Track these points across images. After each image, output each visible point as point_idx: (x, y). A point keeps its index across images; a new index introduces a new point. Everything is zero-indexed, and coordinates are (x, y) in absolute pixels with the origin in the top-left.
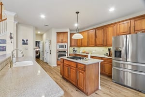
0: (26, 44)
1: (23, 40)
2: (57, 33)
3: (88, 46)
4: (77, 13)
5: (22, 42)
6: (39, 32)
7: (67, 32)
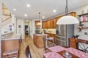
0: (20, 27)
1: (19, 26)
2: (35, 21)
3: (50, 28)
4: (40, 13)
5: (18, 26)
6: (27, 21)
7: (40, 21)
